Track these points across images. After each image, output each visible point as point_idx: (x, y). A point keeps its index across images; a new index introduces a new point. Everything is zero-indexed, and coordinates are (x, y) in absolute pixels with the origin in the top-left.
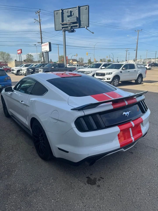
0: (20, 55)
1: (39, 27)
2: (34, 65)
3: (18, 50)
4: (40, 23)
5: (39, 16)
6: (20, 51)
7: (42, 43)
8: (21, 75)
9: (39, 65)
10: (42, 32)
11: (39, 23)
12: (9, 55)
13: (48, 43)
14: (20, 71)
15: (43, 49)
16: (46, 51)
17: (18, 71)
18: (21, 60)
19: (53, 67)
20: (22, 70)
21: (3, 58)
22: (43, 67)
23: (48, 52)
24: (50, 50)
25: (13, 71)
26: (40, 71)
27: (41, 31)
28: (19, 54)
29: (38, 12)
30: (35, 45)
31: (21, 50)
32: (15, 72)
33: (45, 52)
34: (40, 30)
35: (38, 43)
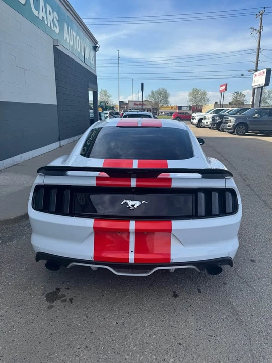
0: (223, 93)
1: (258, 41)
2: (228, 111)
3: (222, 86)
4: (260, 33)
5: (262, 20)
6: (223, 88)
7: (256, 70)
8: (204, 127)
9: (235, 111)
10: (260, 51)
11: (258, 33)
12: (204, 94)
13: (266, 70)
14: (203, 121)
15: (255, 82)
16: (260, 85)
17: (201, 120)
18: (222, 103)
19: (256, 115)
20: (205, 119)
21: (196, 98)
22: (240, 114)
23: (262, 87)
24: (267, 83)
25: (193, 119)
26: (231, 121)
27: (259, 49)
28: (221, 92)
29: (261, 12)
30: (242, 75)
31: (226, 85)
32: (195, 121)
33: (258, 88)
34: (257, 47)
35: (249, 71)
